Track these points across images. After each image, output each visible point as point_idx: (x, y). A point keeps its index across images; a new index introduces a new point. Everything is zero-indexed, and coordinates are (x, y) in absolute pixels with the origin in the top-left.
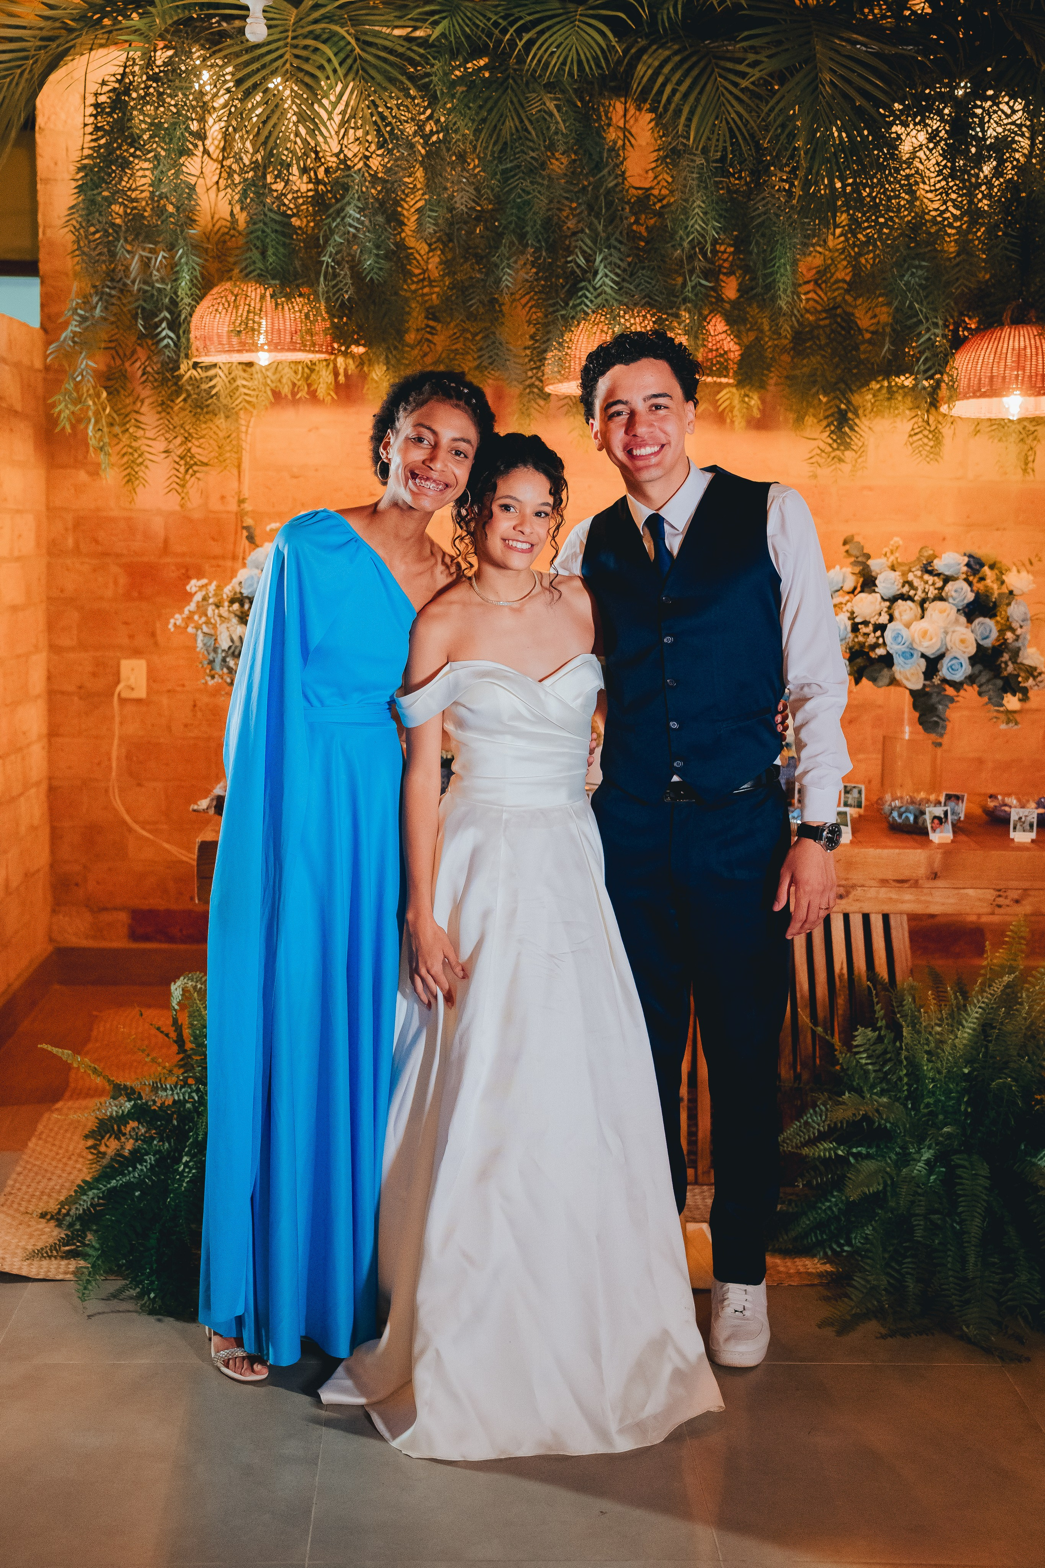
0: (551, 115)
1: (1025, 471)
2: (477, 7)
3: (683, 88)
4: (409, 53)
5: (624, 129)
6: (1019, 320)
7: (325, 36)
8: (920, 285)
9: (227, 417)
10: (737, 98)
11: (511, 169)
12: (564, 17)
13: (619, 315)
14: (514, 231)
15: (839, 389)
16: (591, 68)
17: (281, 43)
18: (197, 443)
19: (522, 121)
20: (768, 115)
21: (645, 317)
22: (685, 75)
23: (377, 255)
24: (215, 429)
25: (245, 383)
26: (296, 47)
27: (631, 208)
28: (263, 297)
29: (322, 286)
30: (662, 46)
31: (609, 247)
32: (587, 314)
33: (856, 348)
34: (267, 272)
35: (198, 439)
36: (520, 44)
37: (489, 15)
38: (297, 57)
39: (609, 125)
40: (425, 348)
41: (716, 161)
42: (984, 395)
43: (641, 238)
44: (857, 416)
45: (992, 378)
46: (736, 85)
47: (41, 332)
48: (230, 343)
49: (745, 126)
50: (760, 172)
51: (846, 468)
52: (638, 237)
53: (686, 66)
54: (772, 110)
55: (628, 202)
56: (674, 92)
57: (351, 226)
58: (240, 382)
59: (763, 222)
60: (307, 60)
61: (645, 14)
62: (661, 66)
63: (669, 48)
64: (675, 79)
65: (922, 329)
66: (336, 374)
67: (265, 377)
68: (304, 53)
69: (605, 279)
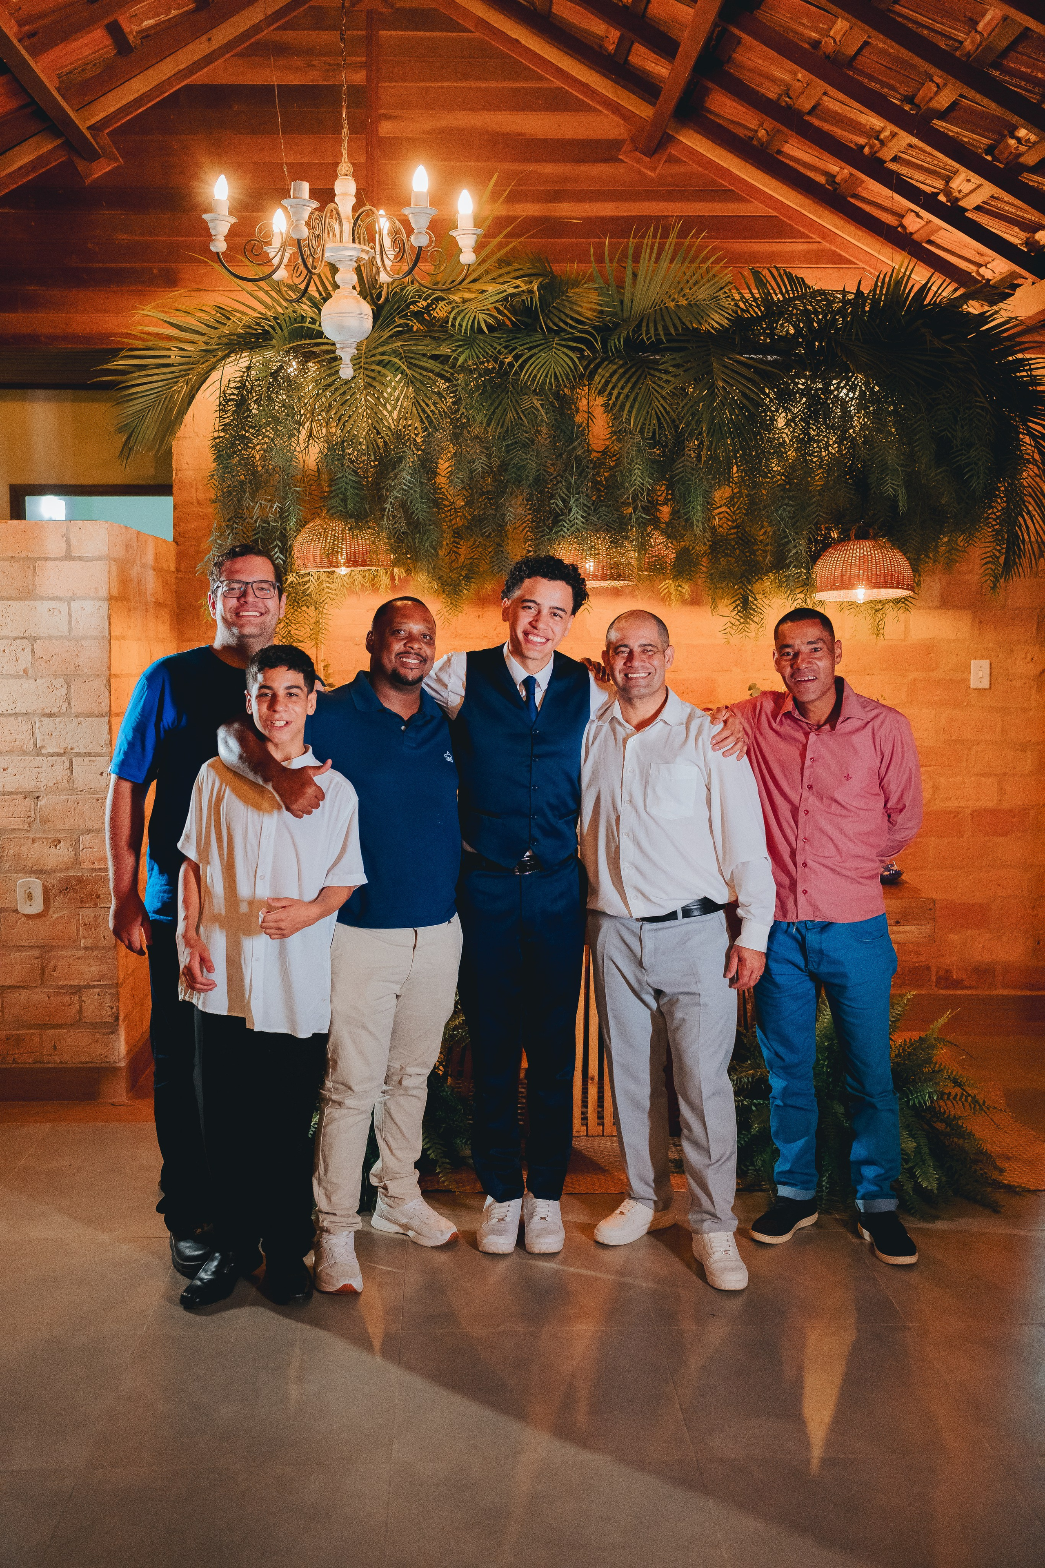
0: (538, 410)
1: (877, 635)
2: (488, 340)
3: (626, 391)
4: (442, 372)
5: (589, 412)
6: (862, 536)
7: (386, 361)
8: (789, 518)
9: (316, 608)
10: (662, 397)
11: (512, 444)
12: (545, 346)
13: (586, 538)
14: (514, 483)
15: (742, 582)
16: (563, 380)
17: (357, 366)
18: (295, 627)
19: (518, 414)
20: (683, 407)
21: (604, 538)
22: (626, 383)
23: (421, 502)
24: (306, 615)
25: (329, 585)
26: (367, 369)
27: (594, 464)
28: (344, 530)
29: (385, 522)
30: (611, 362)
31: (578, 494)
32: (564, 537)
33: (753, 552)
34: (347, 513)
35: (295, 624)
36: (517, 365)
37: (495, 345)
38: (367, 376)
39: (577, 412)
40: (453, 558)
41: (650, 439)
42: (837, 588)
43: (603, 486)
44: (756, 599)
45: (842, 576)
46: (662, 388)
47: (175, 544)
48: (321, 561)
49: (668, 413)
50: (680, 442)
51: (753, 635)
52: (600, 483)
53: (627, 376)
54: (686, 404)
55: (592, 460)
56: (620, 393)
57: (405, 485)
58: (325, 585)
59: (682, 477)
60: (374, 379)
61: (598, 346)
62: (611, 376)
63: (615, 364)
64: (620, 385)
65: (792, 545)
66: (393, 578)
67: (343, 581)
68: (373, 374)
69: (576, 514)
